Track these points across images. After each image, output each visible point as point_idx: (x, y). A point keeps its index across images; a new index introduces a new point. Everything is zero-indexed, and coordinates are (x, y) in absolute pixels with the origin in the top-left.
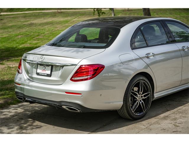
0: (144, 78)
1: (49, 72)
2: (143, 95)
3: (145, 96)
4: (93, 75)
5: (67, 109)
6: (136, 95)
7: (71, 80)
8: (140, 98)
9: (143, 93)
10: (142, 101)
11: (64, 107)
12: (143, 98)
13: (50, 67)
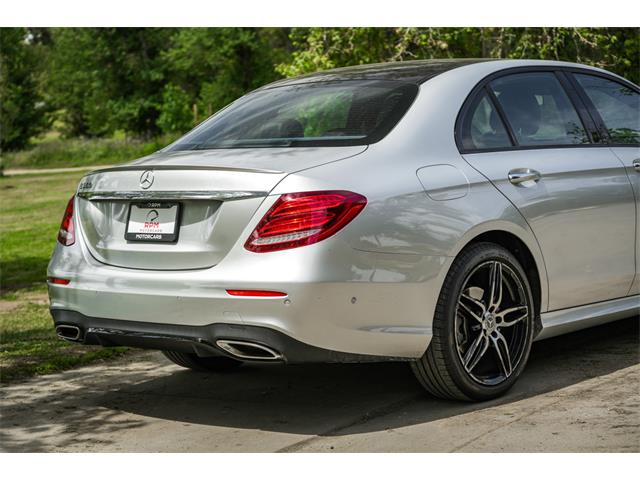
0: (506, 255)
1: (168, 228)
2: (502, 315)
3: (508, 318)
4: (326, 227)
5: (232, 351)
6: (478, 310)
7: (249, 245)
8: (491, 324)
9: (502, 308)
10: (500, 336)
11: (222, 344)
12: (503, 324)
13: (174, 209)
